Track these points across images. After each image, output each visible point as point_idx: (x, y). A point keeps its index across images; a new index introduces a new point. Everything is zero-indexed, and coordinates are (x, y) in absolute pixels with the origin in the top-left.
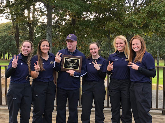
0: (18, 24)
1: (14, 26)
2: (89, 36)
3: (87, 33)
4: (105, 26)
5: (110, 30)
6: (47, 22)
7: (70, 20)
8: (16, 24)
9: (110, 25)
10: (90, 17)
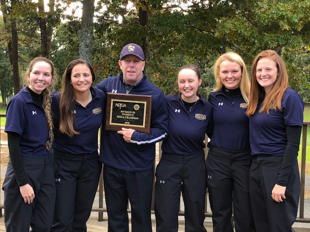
0: (15, 19)
1: (7, 24)
2: (178, 51)
3: (174, 44)
4: (215, 27)
5: (226, 37)
6: (83, 15)
7: (136, 12)
8: (11, 20)
9: (227, 25)
10: (180, 7)
